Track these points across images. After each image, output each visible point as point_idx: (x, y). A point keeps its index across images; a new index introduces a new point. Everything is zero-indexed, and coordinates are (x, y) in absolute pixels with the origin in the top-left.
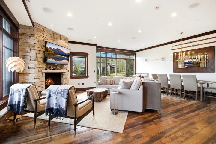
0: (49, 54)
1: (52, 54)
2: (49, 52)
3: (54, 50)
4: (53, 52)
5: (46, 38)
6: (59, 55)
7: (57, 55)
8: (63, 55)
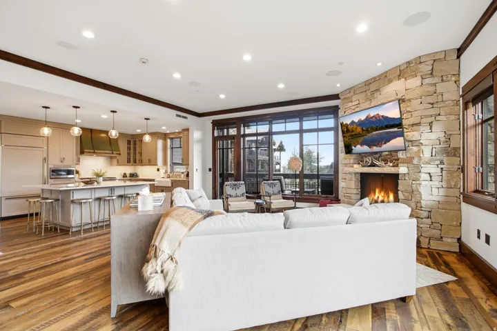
0: (352, 136)
1: (358, 135)
2: (352, 131)
3: (361, 123)
4: (359, 130)
5: (354, 107)
6: (376, 130)
7: (369, 133)
8: (387, 127)
